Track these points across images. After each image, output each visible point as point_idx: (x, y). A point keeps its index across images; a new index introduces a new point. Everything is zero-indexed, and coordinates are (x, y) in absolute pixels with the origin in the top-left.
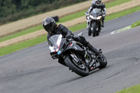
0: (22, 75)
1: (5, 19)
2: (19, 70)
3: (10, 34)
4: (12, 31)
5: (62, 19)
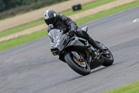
0: (44, 63)
1: (29, 7)
2: (42, 58)
3: (33, 22)
4: (35, 19)
5: (85, 7)
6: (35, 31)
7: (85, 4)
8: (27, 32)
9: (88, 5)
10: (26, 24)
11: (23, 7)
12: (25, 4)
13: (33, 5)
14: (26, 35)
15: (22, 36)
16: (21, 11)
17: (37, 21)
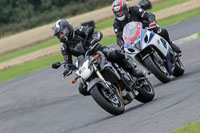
2: (38, 99)
6: (27, 60)
7: (100, 21)
8: (17, 61)
9: (103, 23)
10: (15, 50)
11: (10, 26)
12: (13, 21)
13: (25, 22)
14: (15, 66)
15: (10, 67)
16: (8, 31)
17: (30, 45)
